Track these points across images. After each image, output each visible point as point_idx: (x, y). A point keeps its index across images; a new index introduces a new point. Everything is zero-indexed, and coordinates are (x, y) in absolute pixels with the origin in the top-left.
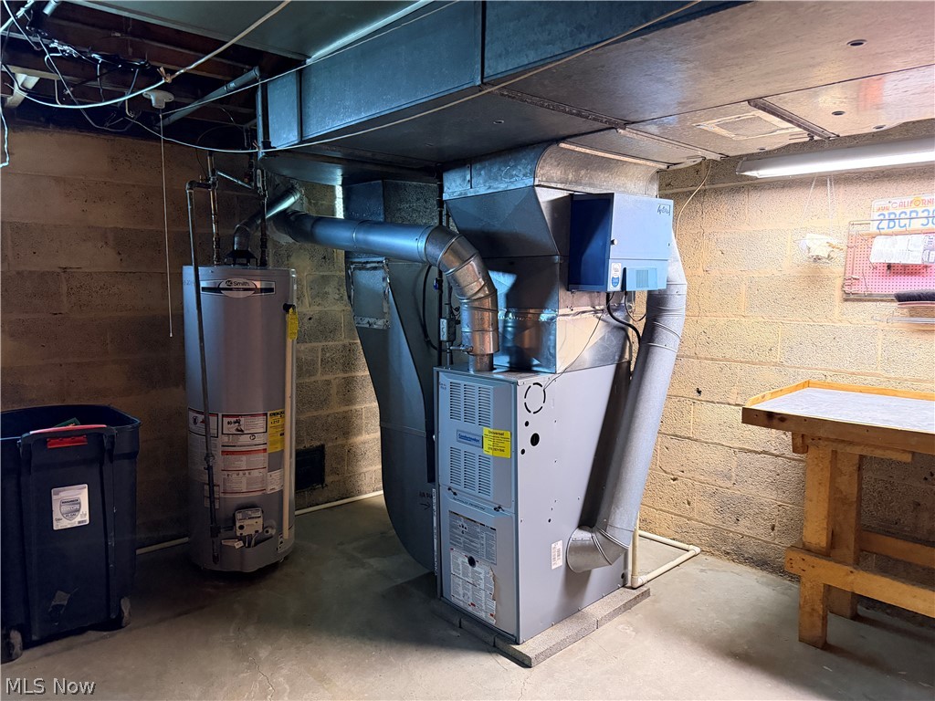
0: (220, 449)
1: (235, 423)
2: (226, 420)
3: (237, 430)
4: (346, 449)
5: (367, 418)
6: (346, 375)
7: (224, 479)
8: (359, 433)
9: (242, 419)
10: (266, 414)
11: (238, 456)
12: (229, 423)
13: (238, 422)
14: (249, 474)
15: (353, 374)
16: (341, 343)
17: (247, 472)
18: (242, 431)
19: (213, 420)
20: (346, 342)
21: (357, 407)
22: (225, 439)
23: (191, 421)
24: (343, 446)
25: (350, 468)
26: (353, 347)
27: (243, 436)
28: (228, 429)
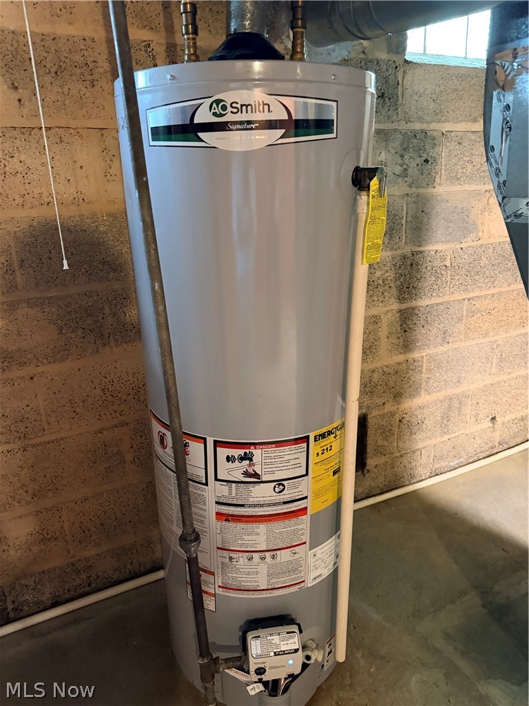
0: (213, 509)
1: (242, 459)
2: (223, 453)
3: (246, 474)
4: (397, 417)
5: (429, 370)
6: (404, 306)
7: (223, 563)
8: (416, 392)
9: (257, 453)
10: (306, 439)
11: (250, 526)
12: (228, 459)
13: (247, 457)
14: (273, 557)
15: (414, 304)
16: (399, 252)
17: (268, 554)
18: (256, 475)
19: (195, 449)
20: (408, 250)
21: (416, 355)
22: (223, 490)
23: (156, 439)
24: (393, 414)
25: (401, 444)
26: (417, 258)
27: (257, 487)
28: (229, 471)
